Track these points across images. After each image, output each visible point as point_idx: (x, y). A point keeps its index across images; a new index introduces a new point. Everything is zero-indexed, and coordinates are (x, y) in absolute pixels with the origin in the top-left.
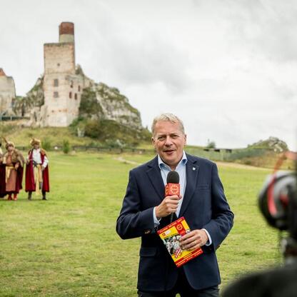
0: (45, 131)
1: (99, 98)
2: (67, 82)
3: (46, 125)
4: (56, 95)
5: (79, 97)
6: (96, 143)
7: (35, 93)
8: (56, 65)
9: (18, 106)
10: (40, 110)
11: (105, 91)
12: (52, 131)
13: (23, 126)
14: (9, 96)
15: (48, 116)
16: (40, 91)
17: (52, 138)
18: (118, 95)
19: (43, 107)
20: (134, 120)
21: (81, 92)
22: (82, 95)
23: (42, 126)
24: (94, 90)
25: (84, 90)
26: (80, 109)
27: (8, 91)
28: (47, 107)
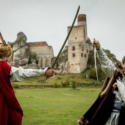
0: (68, 76)
2: (79, 47)
3: (68, 73)
4: (74, 55)
5: (87, 56)
7: (64, 55)
8: (74, 39)
10: (65, 64)
12: (71, 76)
14: (50, 57)
15: (70, 67)
16: (66, 53)
19: (66, 62)
21: (89, 53)
22: (89, 55)
23: (66, 73)
25: (90, 52)
26: (88, 63)
28: (69, 62)
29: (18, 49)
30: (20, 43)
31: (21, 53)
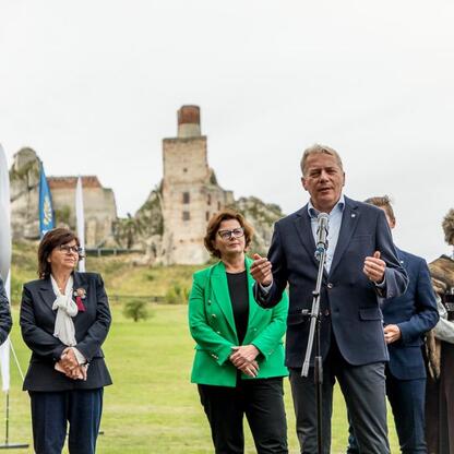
0: (171, 270)
1: (249, 221)
2: (202, 196)
3: (171, 263)
4: (186, 216)
7: (148, 214)
9: (122, 232)
11: (260, 210)
12: (182, 271)
13: (135, 264)
14: (107, 218)
15: (174, 249)
16: (156, 210)
17: (183, 282)
18: (279, 215)
19: (165, 235)
23: (165, 263)
24: (242, 209)
25: (226, 207)
27: (106, 210)
28: (172, 235)
29: (20, 194)
30: (25, 177)
31: (28, 207)
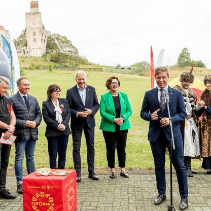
0: (30, 59)
1: (56, 42)
2: (40, 33)
3: (30, 56)
4: (35, 40)
5: (46, 41)
6: (57, 65)
8: (32, 24)
10: (27, 48)
11: (60, 38)
12: (34, 59)
15: (31, 51)
16: (24, 38)
17: (34, 62)
18: (66, 40)
20: (75, 53)
21: (47, 39)
23: (28, 56)
24: (54, 38)
26: (46, 47)
28: (30, 47)
